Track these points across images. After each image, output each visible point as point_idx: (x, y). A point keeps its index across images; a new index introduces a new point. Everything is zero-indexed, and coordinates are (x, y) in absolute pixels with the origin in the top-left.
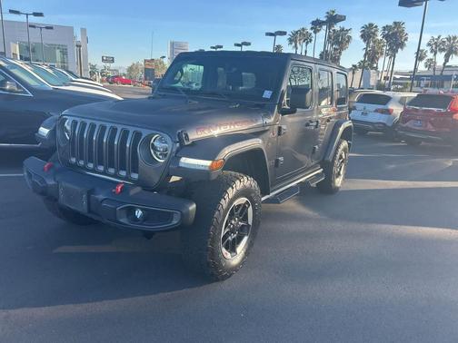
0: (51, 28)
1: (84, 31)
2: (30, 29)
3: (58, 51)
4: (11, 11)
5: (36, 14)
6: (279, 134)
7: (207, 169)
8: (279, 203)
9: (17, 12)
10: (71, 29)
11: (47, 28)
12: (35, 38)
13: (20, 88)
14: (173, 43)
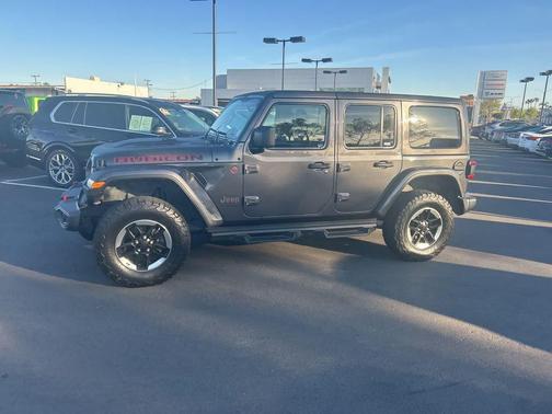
0: (344, 72)
1: (386, 70)
4: (304, 60)
5: (325, 60)
6: (244, 172)
9: (309, 61)
10: (370, 70)
11: (341, 72)
13: (170, 132)
14: (483, 74)
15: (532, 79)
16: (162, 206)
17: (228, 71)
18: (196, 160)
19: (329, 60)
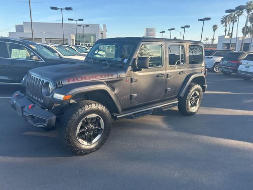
0: (88, 26)
1: (104, 26)
2: (78, 27)
3: (92, 37)
4: (69, 19)
5: (80, 20)
6: (132, 82)
7: (62, 99)
8: (133, 118)
9: (72, 20)
10: (98, 25)
11: (86, 26)
12: (80, 31)
13: (40, 58)
14: (147, 29)
15: (164, 32)
16: (94, 105)
17: (24, 23)
18: (110, 77)
19: (82, 20)
